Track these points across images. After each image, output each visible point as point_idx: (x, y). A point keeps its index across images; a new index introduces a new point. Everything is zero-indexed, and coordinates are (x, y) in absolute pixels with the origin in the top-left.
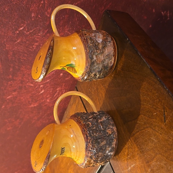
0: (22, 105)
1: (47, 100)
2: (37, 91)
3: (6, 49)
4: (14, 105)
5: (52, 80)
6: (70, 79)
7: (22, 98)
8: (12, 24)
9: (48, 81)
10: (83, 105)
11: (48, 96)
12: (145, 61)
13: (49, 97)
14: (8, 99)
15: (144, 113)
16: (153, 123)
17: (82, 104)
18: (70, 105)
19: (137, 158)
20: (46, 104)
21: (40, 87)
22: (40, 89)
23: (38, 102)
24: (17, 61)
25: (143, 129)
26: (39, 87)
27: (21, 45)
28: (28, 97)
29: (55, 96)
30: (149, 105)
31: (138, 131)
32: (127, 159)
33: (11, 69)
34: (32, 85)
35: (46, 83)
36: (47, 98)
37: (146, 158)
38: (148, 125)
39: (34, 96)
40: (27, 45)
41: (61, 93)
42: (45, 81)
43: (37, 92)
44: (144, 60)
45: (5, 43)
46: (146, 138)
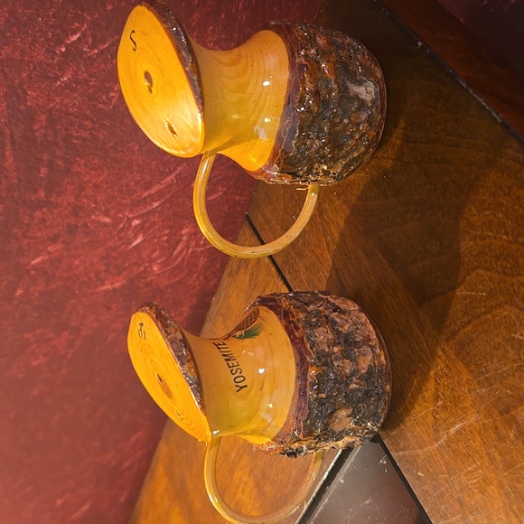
0: (76, 286)
1: (151, 267)
2: (121, 239)
3: (26, 106)
4: (53, 286)
5: (165, 202)
6: (222, 198)
7: (77, 262)
8: (46, 23)
9: (155, 205)
10: (273, 269)
11: (155, 255)
12: (484, 104)
13: (157, 259)
14: (35, 268)
15: (486, 261)
16: (519, 288)
17: (271, 264)
18: (230, 275)
19: (467, 404)
20: (149, 279)
21: (130, 224)
22: (130, 233)
23: (124, 273)
24: (62, 144)
25: (485, 313)
26: (127, 225)
27: (73, 90)
28: (95, 260)
29: (175, 253)
30: (505, 237)
31: (469, 322)
32: (434, 410)
33: (44, 170)
34: (107, 220)
35: (148, 213)
36: (152, 261)
37: (500, 398)
38: (501, 299)
39: (114, 254)
40: (92, 90)
41: (194, 243)
42: (145, 208)
43: (123, 244)
44: (481, 100)
45: (25, 87)
46: (497, 340)
